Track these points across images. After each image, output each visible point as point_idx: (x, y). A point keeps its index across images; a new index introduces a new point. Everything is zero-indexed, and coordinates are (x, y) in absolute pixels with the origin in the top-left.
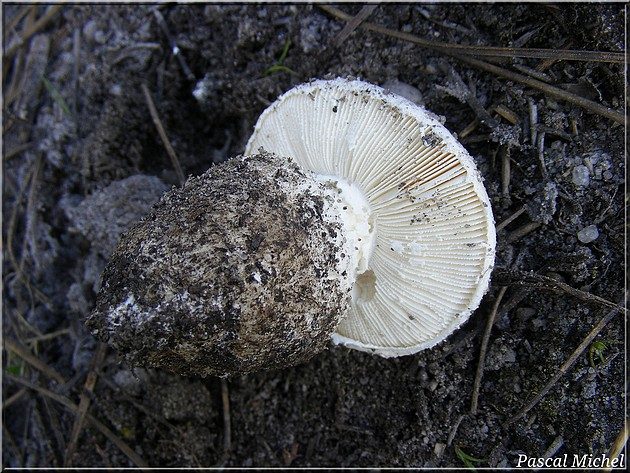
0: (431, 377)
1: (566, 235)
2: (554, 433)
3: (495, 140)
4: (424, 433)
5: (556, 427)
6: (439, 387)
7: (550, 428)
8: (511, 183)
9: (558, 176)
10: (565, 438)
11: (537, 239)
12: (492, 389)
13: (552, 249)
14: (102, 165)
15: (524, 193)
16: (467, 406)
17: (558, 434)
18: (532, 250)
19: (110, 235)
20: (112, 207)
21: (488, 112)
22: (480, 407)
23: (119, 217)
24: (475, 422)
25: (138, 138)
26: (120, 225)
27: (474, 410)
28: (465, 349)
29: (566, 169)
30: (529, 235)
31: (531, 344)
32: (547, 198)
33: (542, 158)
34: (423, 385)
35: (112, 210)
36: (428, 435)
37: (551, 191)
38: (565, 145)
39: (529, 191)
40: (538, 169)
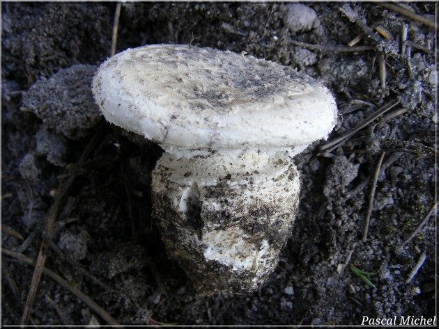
0: (338, 217)
1: (424, 118)
2: (419, 251)
3: (381, 50)
4: (331, 257)
5: (421, 247)
6: (343, 223)
7: (417, 248)
8: (386, 81)
9: (420, 77)
10: (427, 254)
11: (404, 119)
12: (376, 224)
13: (414, 126)
14: (47, 56)
15: (398, 87)
16: (360, 236)
17: (422, 252)
18: (400, 127)
19: (68, 112)
20: (64, 90)
21: (371, 30)
22: (368, 237)
23: (73, 97)
24: (363, 247)
25: (77, 34)
26: (74, 104)
27: (365, 239)
28: (359, 196)
29: (426, 72)
30: (398, 117)
31: (403, 192)
32: (416, 91)
33: (410, 64)
34: (332, 222)
35: (65, 92)
36: (334, 259)
37: (418, 87)
38: (424, 56)
39: (402, 86)
40: (407, 72)
